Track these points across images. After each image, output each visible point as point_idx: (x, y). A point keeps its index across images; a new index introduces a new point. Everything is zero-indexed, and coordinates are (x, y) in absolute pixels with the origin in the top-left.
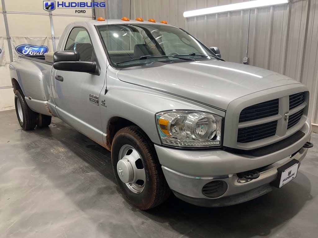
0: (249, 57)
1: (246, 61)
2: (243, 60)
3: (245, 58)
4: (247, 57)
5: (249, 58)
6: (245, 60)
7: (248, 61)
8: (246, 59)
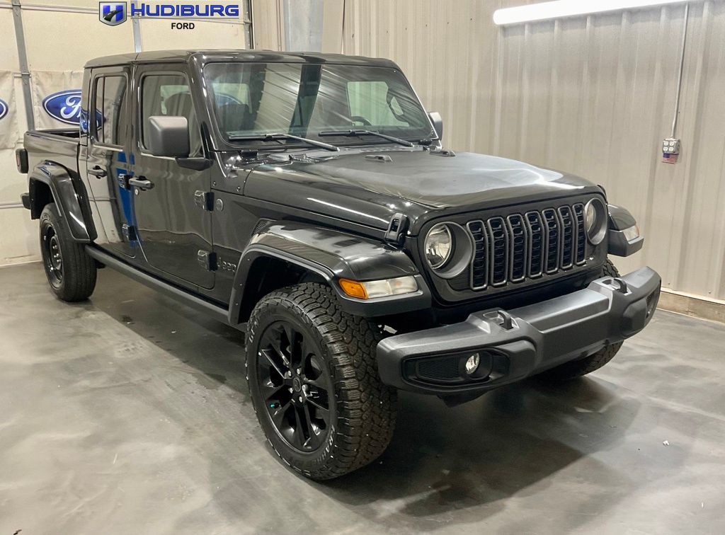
0: (679, 137)
1: (671, 150)
2: (664, 146)
3: (669, 141)
4: (674, 137)
5: (679, 141)
6: (669, 146)
7: (678, 150)
8: (672, 144)
